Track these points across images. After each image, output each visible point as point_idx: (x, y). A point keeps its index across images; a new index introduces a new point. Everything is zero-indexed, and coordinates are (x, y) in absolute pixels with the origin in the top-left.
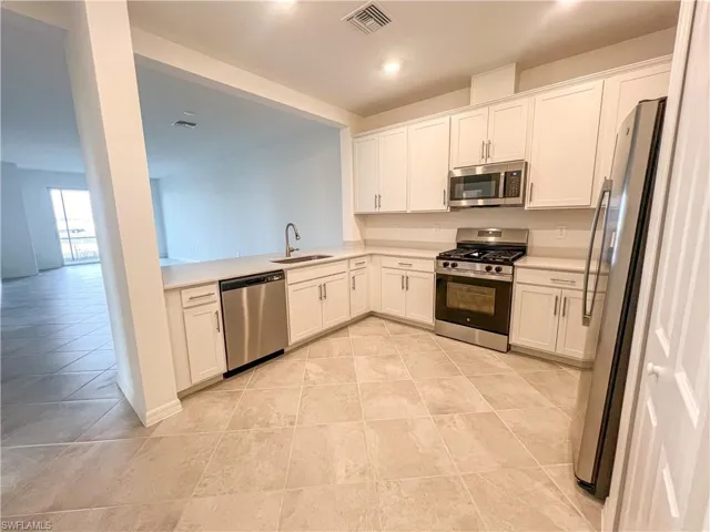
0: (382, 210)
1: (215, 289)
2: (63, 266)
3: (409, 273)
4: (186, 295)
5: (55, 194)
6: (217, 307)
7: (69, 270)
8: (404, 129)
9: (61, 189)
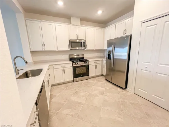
0: (46, 50)
3: (64, 69)
8: (53, 24)
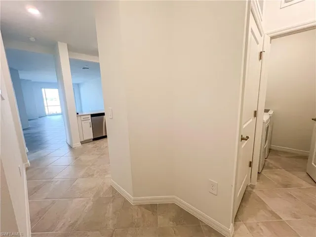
1: (90, 116)
2: (46, 116)
4: (82, 117)
5: (43, 90)
6: (90, 121)
7: (48, 117)
9: (44, 88)
